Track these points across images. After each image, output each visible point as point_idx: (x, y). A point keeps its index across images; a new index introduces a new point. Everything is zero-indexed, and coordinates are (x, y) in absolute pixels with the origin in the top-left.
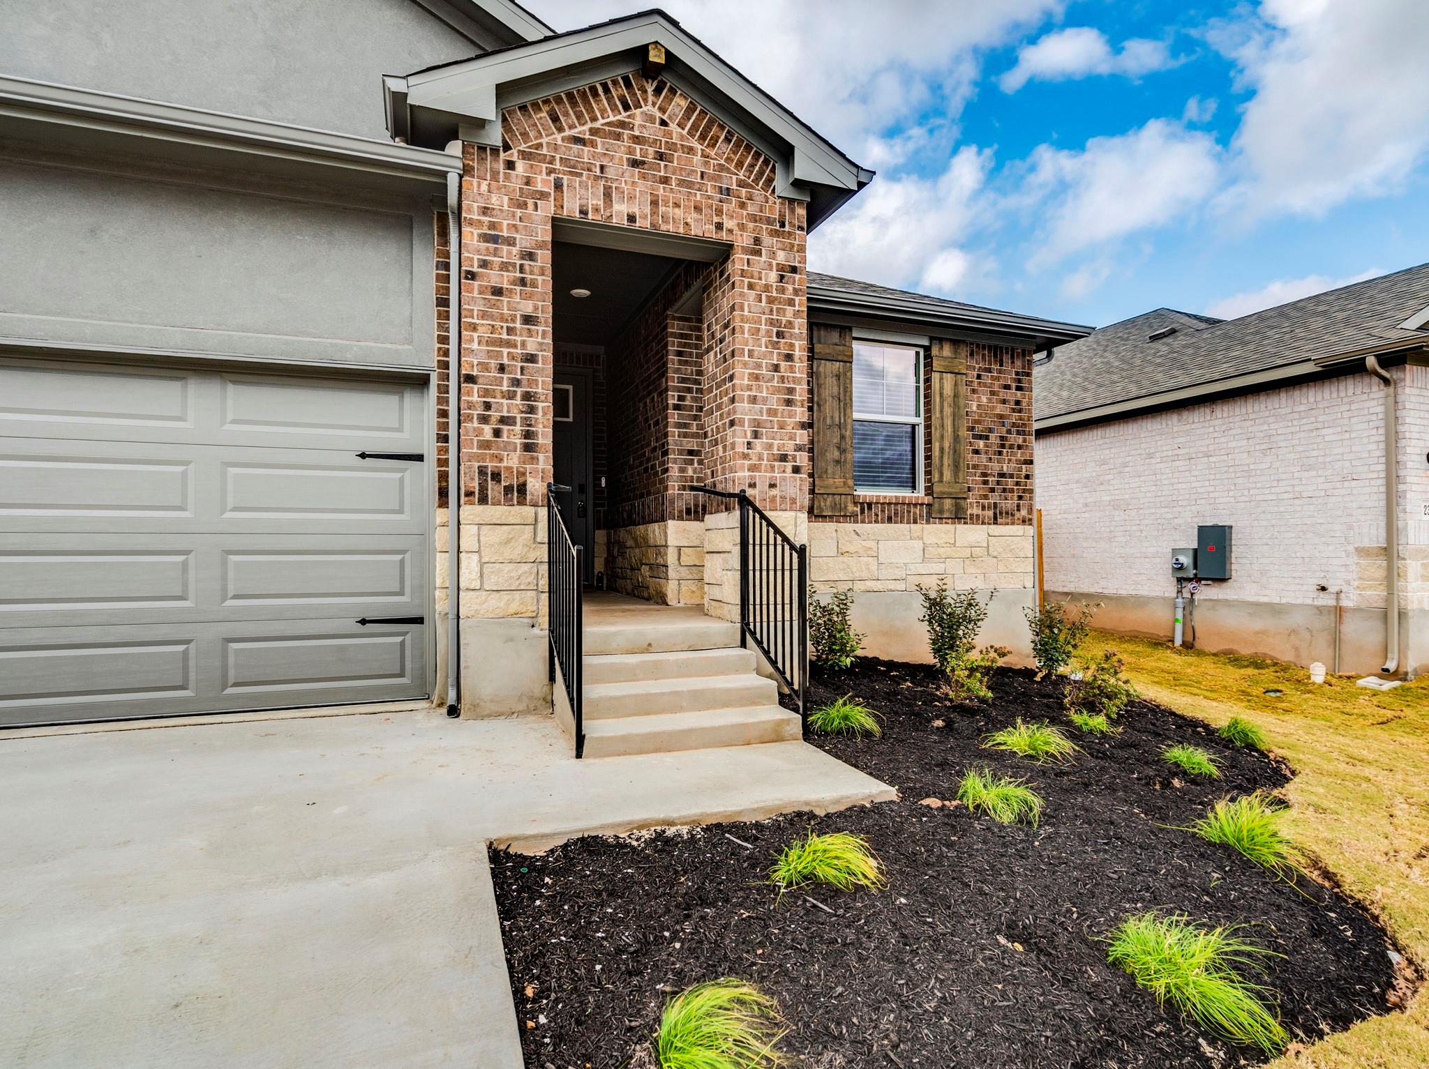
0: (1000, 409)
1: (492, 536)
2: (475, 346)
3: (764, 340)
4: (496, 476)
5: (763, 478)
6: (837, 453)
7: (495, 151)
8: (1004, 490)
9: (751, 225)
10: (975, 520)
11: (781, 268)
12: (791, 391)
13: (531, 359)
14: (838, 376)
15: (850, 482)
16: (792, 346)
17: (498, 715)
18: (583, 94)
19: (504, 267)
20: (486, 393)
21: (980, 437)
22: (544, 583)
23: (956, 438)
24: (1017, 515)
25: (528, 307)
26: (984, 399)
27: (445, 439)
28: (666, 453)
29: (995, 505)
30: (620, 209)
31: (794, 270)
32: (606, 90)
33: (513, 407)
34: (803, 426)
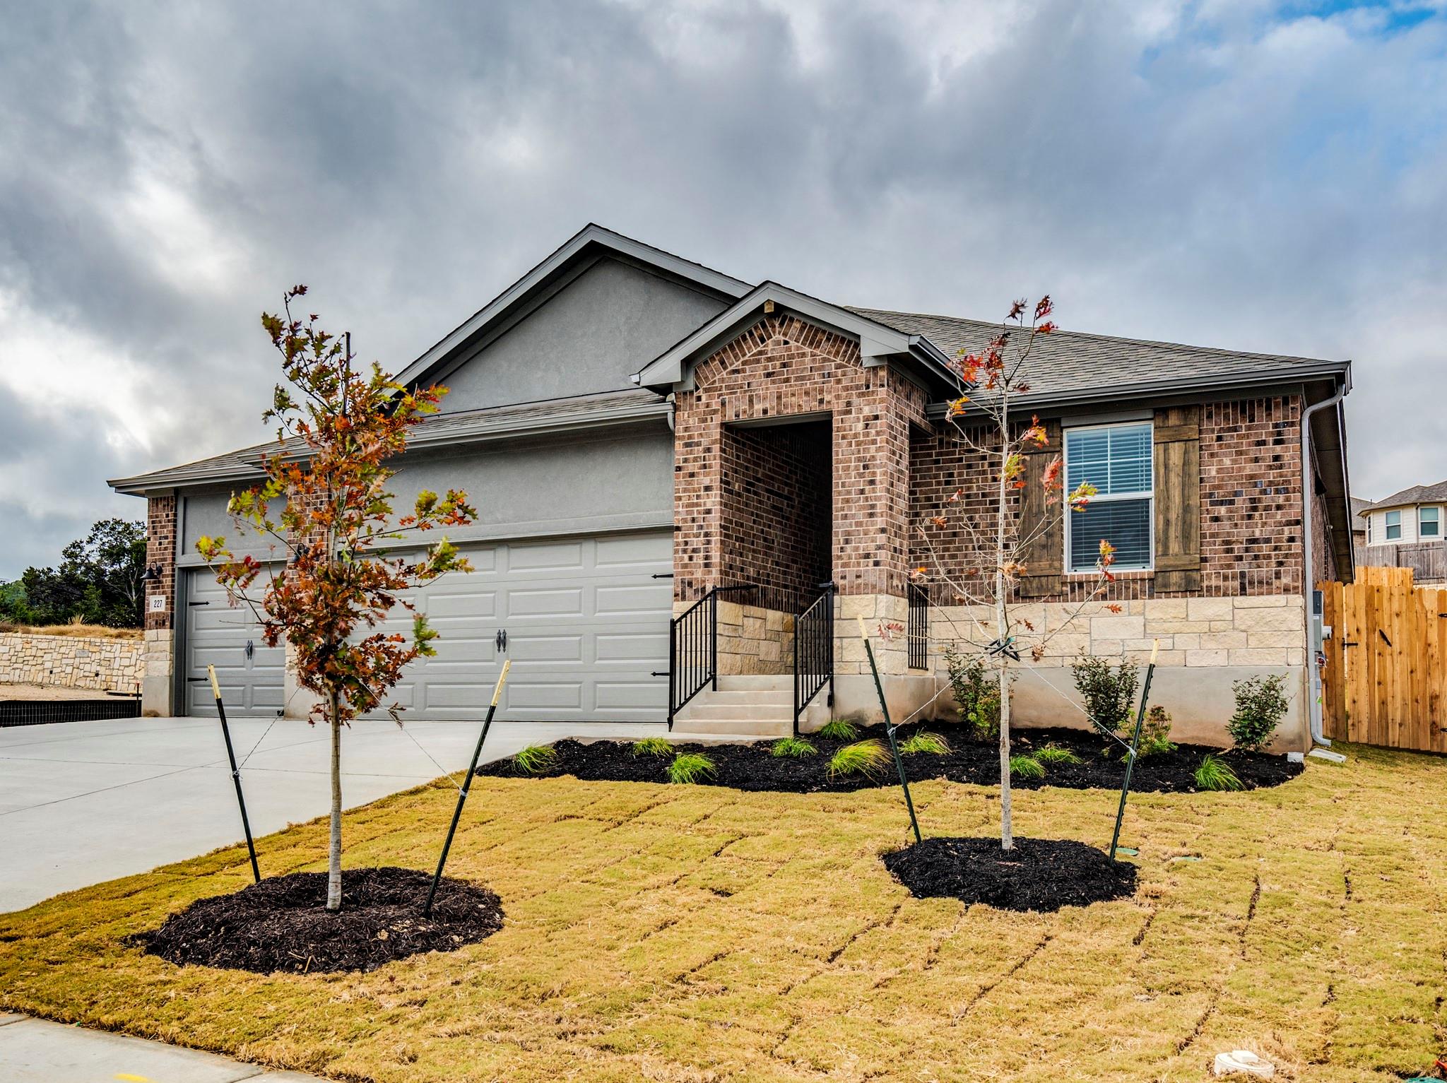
0: (1249, 469)
2: (680, 509)
3: (853, 473)
4: (690, 584)
7: (691, 393)
8: (1256, 557)
9: (844, 394)
10: (1214, 591)
11: (867, 419)
13: (708, 512)
15: (1059, 564)
16: (874, 473)
18: (738, 342)
19: (695, 460)
20: (686, 536)
21: (1222, 503)
24: (1276, 583)
25: (707, 481)
26: (1227, 462)
29: (1243, 575)
30: (758, 407)
31: (876, 418)
32: (751, 334)
33: (697, 542)
34: (883, 531)
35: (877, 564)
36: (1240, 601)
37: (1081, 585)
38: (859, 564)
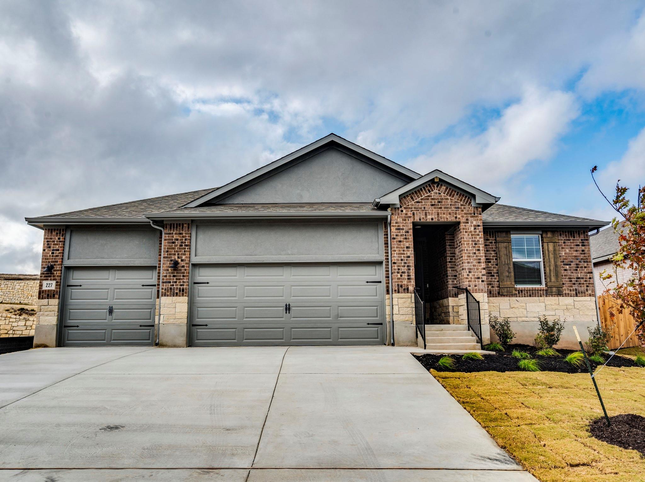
0: (575, 254)
1: (401, 301)
2: (395, 255)
3: (471, 246)
4: (401, 286)
5: (473, 284)
6: (507, 274)
7: (398, 208)
8: (580, 284)
9: (465, 215)
10: (567, 295)
11: (475, 226)
12: (480, 259)
13: (409, 257)
14: (506, 248)
15: (513, 283)
16: (479, 247)
17: (404, 346)
18: (419, 192)
19: (402, 235)
20: (398, 266)
21: (567, 265)
22: (414, 313)
23: (556, 266)
24: (587, 293)
25: (407, 245)
26: (567, 251)
27: (388, 277)
28: (447, 276)
29: (576, 289)
30: (429, 217)
31: (479, 226)
32: (424, 189)
33: (405, 269)
34: (484, 269)
35: (483, 281)
36: (576, 298)
37: (522, 291)
38: (475, 281)
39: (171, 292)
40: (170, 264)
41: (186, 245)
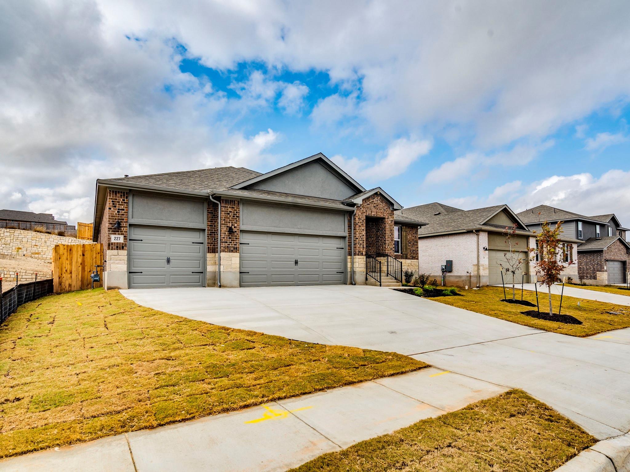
0: (413, 238)
3: (389, 232)
4: (360, 252)
5: (389, 252)
7: (359, 207)
8: (414, 253)
9: (387, 215)
10: (409, 259)
11: (391, 221)
13: (363, 235)
17: (360, 284)
19: (361, 223)
20: (359, 240)
21: (410, 243)
22: (365, 267)
23: (406, 243)
24: (416, 258)
25: (363, 228)
26: (410, 236)
27: (351, 246)
29: (412, 256)
31: (392, 221)
32: (371, 198)
33: (362, 242)
34: (394, 244)
35: (393, 251)
36: (412, 260)
38: (390, 250)
39: (228, 249)
40: (226, 229)
41: (237, 217)
